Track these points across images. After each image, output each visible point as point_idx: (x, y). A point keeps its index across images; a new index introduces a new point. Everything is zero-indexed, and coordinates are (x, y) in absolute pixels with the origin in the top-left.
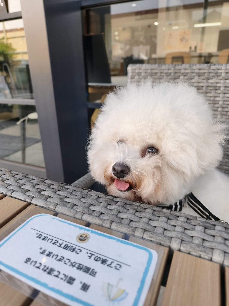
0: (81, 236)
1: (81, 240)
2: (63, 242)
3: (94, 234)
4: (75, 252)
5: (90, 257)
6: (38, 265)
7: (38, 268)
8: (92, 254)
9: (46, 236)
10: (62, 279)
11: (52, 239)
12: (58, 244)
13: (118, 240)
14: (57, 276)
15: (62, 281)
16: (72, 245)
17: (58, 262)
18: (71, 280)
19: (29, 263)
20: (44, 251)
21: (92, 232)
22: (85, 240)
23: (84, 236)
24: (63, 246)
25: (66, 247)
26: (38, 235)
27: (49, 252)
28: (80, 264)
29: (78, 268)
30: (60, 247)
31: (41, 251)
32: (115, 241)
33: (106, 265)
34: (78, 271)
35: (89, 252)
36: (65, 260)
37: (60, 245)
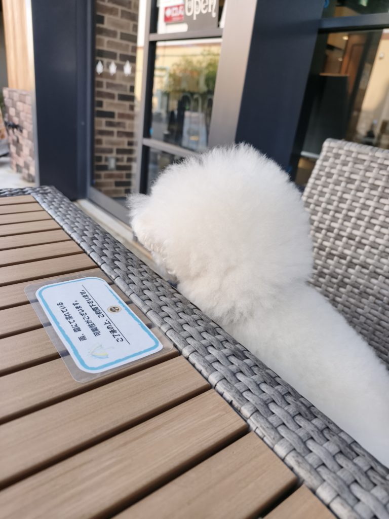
0: (114, 308)
1: (111, 310)
2: (96, 304)
3: (126, 311)
4: (98, 315)
5: (106, 324)
6: (64, 310)
7: (63, 312)
8: (109, 323)
9: (88, 294)
10: (72, 326)
11: (90, 299)
12: (91, 304)
13: (141, 325)
14: (70, 323)
15: (72, 327)
16: (100, 310)
17: (80, 315)
18: (77, 329)
19: (60, 306)
20: (77, 304)
21: (127, 309)
22: (115, 311)
23: (117, 309)
24: (93, 307)
25: (95, 309)
26: (82, 292)
27: (80, 307)
28: (93, 324)
29: (89, 325)
30: (91, 307)
31: (75, 303)
32: (137, 323)
33: (112, 334)
34: (89, 327)
35: (109, 320)
36: (86, 316)
37: (92, 305)
